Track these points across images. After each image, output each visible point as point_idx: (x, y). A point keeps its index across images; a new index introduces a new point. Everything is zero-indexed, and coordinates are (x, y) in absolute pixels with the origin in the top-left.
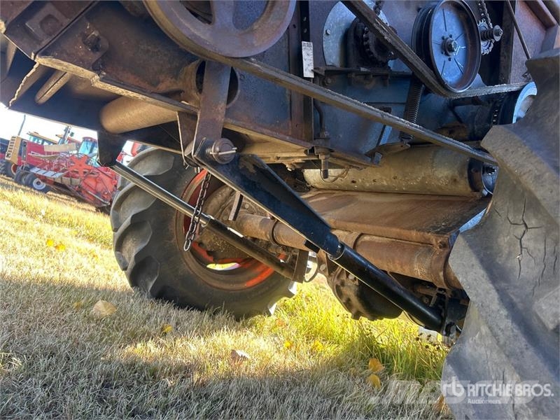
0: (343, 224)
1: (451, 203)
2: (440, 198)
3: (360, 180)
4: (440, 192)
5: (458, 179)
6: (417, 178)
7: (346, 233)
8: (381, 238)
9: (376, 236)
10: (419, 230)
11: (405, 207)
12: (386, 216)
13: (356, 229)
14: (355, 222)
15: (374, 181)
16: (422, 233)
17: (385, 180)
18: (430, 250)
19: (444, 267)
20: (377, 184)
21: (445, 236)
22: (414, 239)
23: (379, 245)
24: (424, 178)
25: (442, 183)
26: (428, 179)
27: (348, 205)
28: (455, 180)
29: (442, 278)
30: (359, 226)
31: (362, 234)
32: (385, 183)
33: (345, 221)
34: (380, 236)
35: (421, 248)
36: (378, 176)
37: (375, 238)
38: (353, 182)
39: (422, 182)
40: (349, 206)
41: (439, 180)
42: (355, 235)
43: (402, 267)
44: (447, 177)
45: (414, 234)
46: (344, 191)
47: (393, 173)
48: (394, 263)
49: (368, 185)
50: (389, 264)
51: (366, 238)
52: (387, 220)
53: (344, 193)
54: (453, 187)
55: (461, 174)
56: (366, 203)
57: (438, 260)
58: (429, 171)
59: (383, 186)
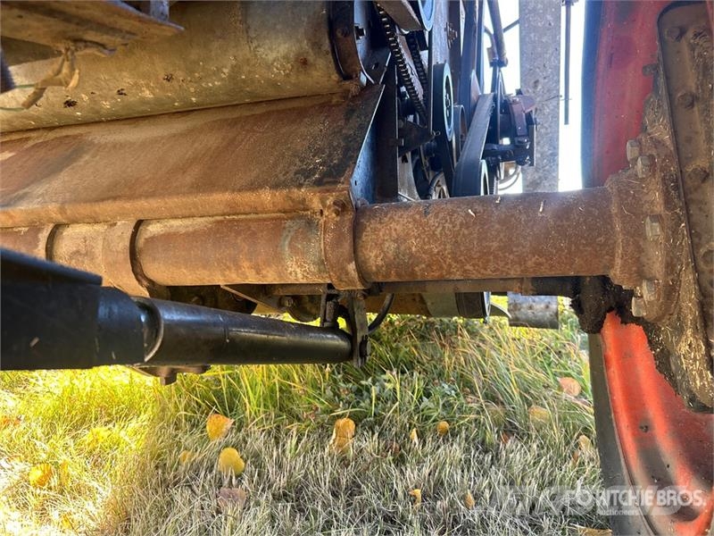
0: (85, 209)
1: (301, 114)
2: (273, 107)
3: (86, 98)
4: (272, 94)
5: (311, 59)
6: (219, 70)
7: (100, 228)
8: (188, 222)
9: (176, 218)
10: (276, 186)
11: (213, 140)
12: (182, 169)
13: (124, 215)
14: (115, 198)
15: (120, 93)
16: (285, 192)
17: (148, 86)
18: (310, 223)
19: (354, 252)
20: (131, 99)
21: (340, 186)
22: (270, 206)
23: (192, 236)
24: (236, 69)
25: (277, 73)
26: (246, 68)
27: (74, 160)
28: (305, 62)
29: (354, 274)
30: (128, 205)
31: (139, 223)
32: (147, 94)
33: (86, 201)
34: (184, 217)
35: (289, 223)
36: (126, 80)
37: (176, 223)
38: (69, 104)
39: (233, 77)
40: (81, 162)
41: (269, 67)
42: (124, 229)
43: (258, 273)
44: (286, 57)
45: (266, 197)
46: (52, 128)
47: (160, 68)
48: (238, 267)
49: (107, 105)
50: (227, 273)
51: (154, 229)
52: (188, 179)
53: (51, 135)
54: (302, 78)
55: (316, 45)
56: (116, 147)
57: (338, 242)
58: (245, 51)
59: (143, 101)
